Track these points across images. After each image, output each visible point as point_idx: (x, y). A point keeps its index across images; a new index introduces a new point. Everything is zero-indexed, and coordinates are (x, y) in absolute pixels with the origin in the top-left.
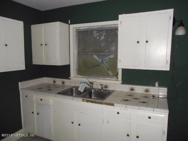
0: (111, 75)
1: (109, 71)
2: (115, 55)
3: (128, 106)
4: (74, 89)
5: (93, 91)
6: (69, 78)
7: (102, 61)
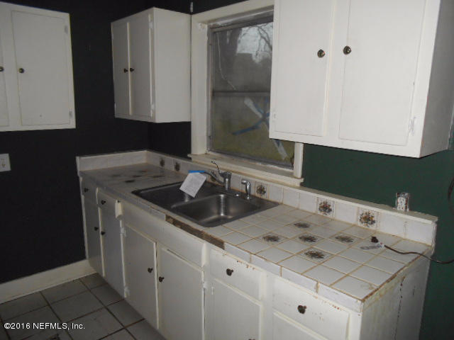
1: (278, 145)
6: (189, 156)
7: (265, 116)
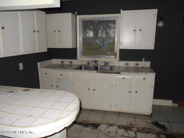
0: (110, 55)
1: (108, 51)
2: (113, 40)
3: (130, 73)
4: (83, 66)
5: (99, 67)
6: (77, 58)
7: (103, 45)
